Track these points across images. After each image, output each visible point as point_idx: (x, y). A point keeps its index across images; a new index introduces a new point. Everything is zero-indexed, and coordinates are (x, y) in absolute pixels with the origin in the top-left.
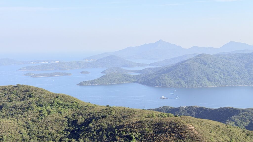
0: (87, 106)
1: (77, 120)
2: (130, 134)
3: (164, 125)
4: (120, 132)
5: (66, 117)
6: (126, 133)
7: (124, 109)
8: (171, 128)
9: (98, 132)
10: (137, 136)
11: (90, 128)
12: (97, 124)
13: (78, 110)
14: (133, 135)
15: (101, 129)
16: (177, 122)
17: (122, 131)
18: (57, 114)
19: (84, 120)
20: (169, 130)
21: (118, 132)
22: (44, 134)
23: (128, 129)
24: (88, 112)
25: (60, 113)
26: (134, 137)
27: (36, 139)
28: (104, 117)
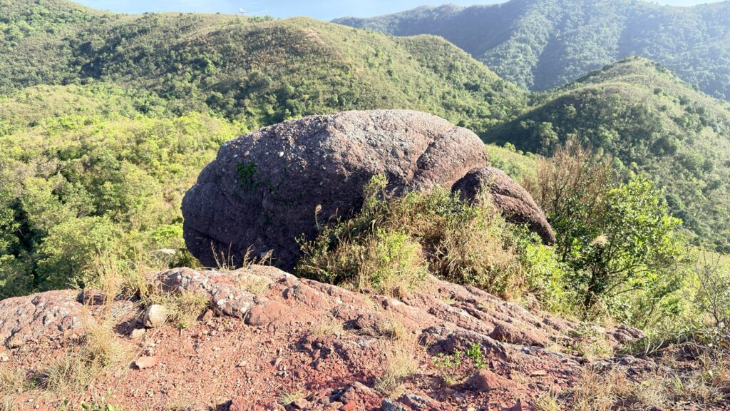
0: (104, 16)
1: (90, 43)
2: (201, 56)
3: (263, 35)
4: (181, 55)
5: (66, 39)
6: (192, 56)
7: (181, 14)
8: (277, 39)
9: (136, 60)
10: (216, 59)
11: (120, 55)
12: (133, 46)
13: (88, 24)
14: (206, 57)
15: (143, 55)
16: (285, 27)
17: (185, 52)
18: (45, 34)
19: (103, 41)
20: (274, 42)
21: (176, 56)
22: (26, 75)
23: (196, 49)
24: (109, 25)
25: (51, 31)
26: (210, 61)
27: (12, 85)
28: (143, 31)
